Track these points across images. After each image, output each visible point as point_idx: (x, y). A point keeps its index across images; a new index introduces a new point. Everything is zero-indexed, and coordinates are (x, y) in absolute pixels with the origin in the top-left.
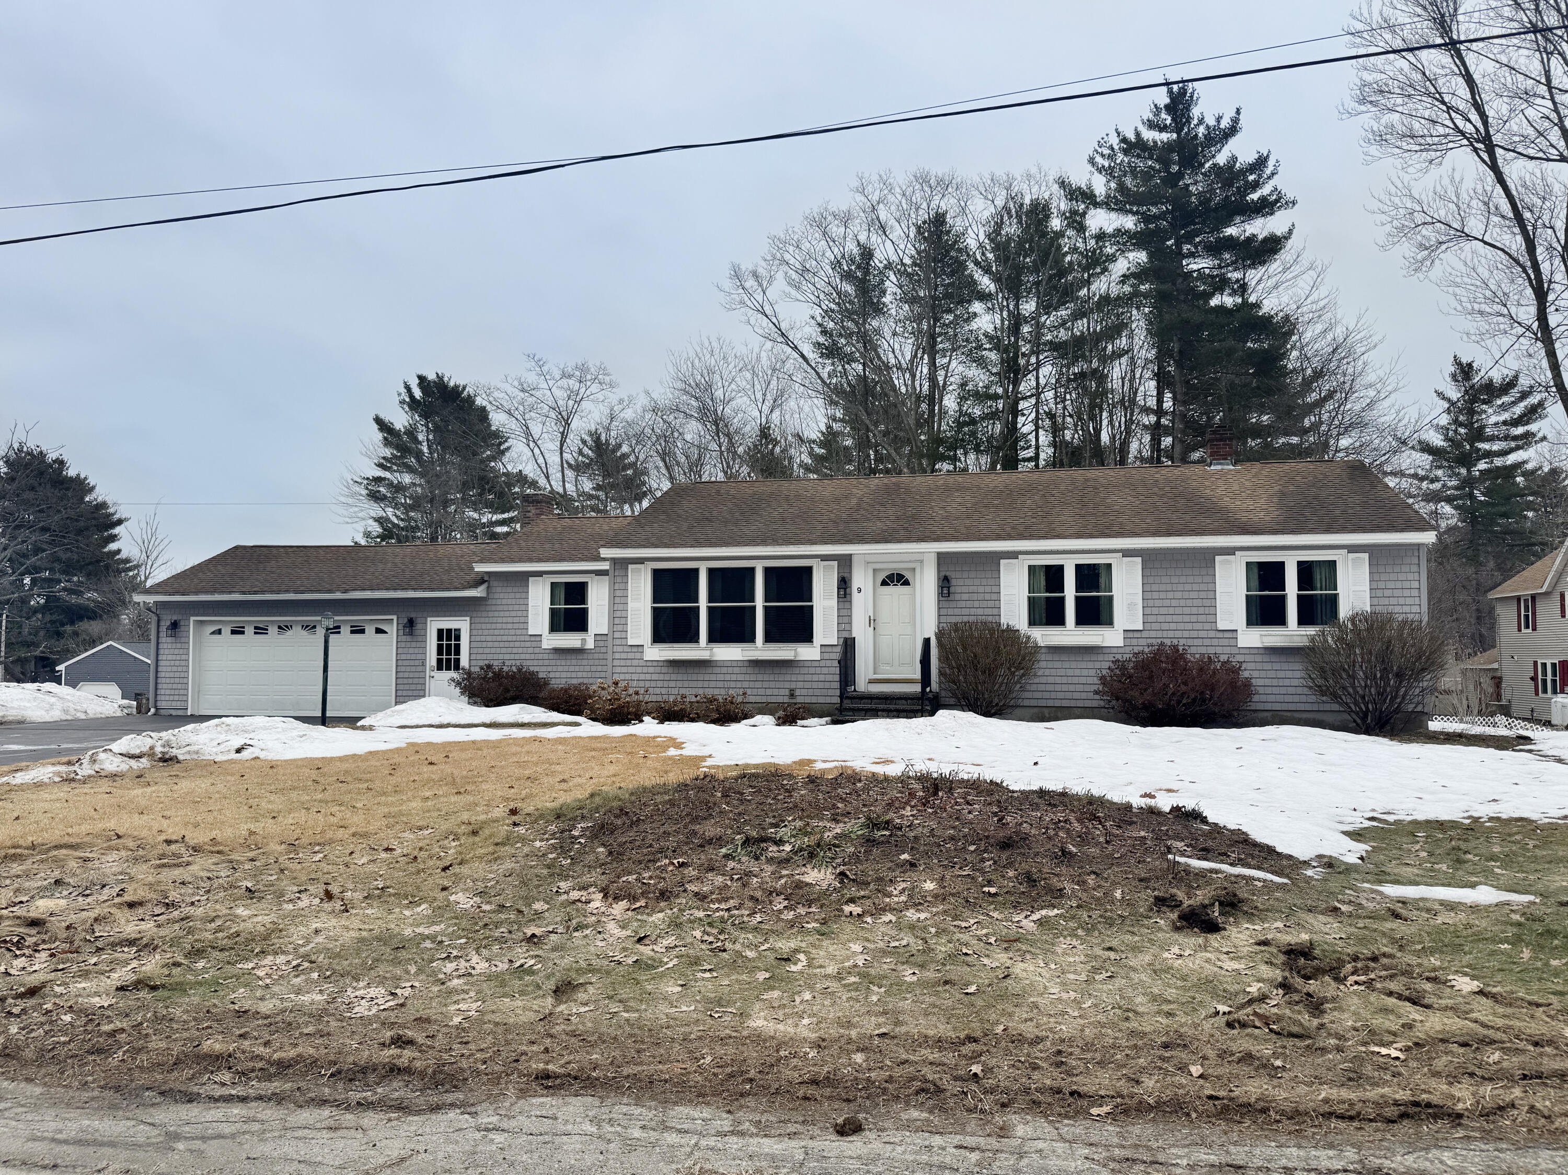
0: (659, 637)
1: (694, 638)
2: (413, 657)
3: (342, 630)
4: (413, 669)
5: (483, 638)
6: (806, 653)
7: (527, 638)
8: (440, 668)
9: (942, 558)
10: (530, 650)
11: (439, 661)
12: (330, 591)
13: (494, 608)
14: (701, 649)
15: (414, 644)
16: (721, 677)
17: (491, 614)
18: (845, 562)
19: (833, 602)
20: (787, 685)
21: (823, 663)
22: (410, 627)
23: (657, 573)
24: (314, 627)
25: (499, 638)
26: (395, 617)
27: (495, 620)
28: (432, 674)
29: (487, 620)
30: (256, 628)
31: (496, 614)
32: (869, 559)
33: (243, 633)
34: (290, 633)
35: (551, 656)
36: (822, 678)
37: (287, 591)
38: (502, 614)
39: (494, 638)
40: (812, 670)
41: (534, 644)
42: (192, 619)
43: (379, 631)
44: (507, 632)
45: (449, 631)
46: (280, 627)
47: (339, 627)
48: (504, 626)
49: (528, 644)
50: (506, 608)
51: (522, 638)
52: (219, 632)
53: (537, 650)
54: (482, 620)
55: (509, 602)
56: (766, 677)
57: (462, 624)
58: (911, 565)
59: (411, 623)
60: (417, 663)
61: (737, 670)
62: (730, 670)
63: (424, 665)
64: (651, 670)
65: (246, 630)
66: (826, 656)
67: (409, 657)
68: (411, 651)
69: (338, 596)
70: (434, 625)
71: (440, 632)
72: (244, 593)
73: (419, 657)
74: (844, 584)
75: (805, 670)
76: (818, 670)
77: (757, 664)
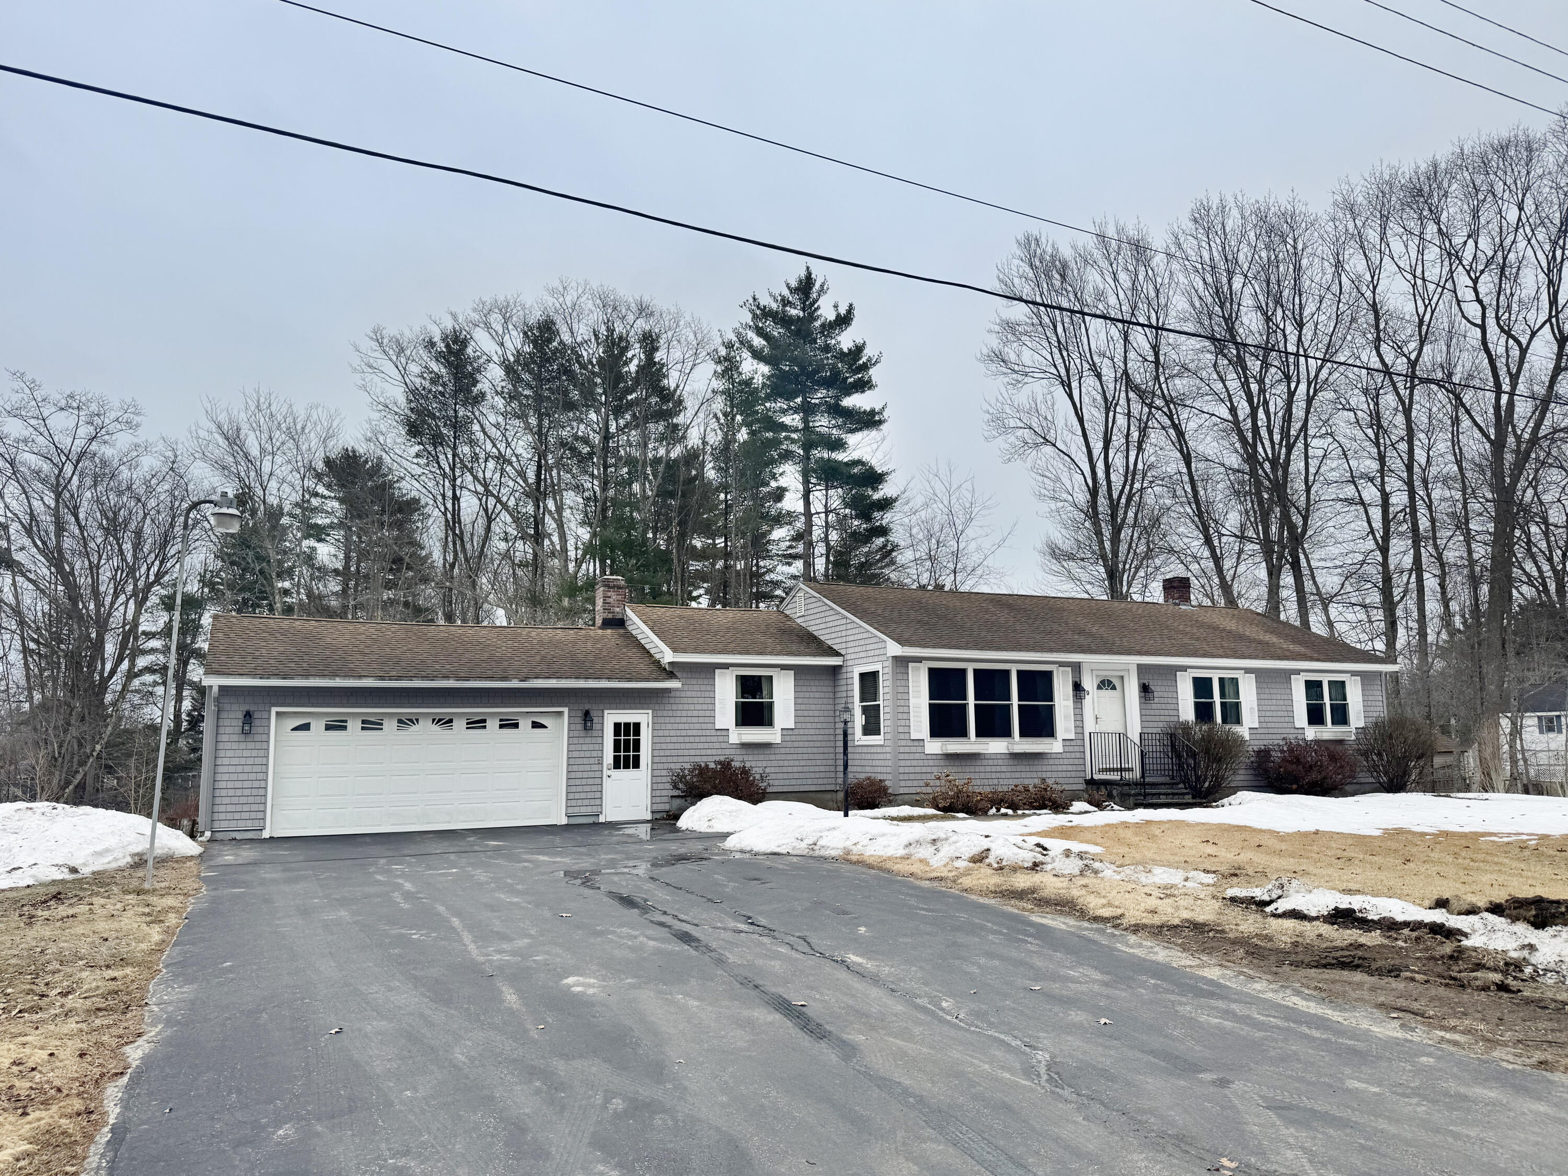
0: (936, 732)
1: (964, 733)
2: (588, 754)
3: (488, 724)
4: (587, 768)
5: (666, 733)
6: (1053, 746)
7: (713, 732)
8: (617, 765)
9: (1142, 669)
10: (717, 745)
11: (617, 760)
12: (505, 679)
13: (677, 700)
14: (972, 744)
15: (588, 740)
16: (988, 769)
17: (674, 707)
18: (1076, 668)
19: (1070, 703)
20: (1039, 774)
21: (1064, 755)
22: (587, 721)
23: (931, 671)
24: (451, 721)
25: (684, 733)
26: (566, 710)
27: (679, 713)
28: (609, 773)
29: (670, 713)
30: (363, 722)
31: (680, 707)
32: (1094, 667)
33: (345, 728)
34: (414, 728)
35: (738, 751)
36: (1064, 768)
37: (446, 677)
38: (686, 707)
39: (678, 733)
40: (1057, 762)
41: (721, 739)
42: (274, 710)
43: (536, 725)
44: (692, 726)
45: (627, 725)
46: (400, 721)
47: (484, 721)
48: (689, 720)
49: (714, 739)
50: (690, 700)
51: (708, 733)
52: (306, 727)
53: (724, 745)
54: (665, 713)
55: (694, 694)
56: (1023, 768)
57: (642, 717)
58: (1121, 674)
59: (587, 716)
60: (592, 761)
61: (1000, 762)
62: (996, 762)
63: (601, 763)
64: (931, 763)
65: (349, 724)
66: (1067, 749)
67: (582, 754)
68: (585, 747)
69: (515, 684)
70: (612, 718)
71: (617, 726)
72: (382, 678)
73: (594, 754)
74: (1078, 687)
75: (1051, 762)
76: (1061, 762)
77: (1017, 757)
